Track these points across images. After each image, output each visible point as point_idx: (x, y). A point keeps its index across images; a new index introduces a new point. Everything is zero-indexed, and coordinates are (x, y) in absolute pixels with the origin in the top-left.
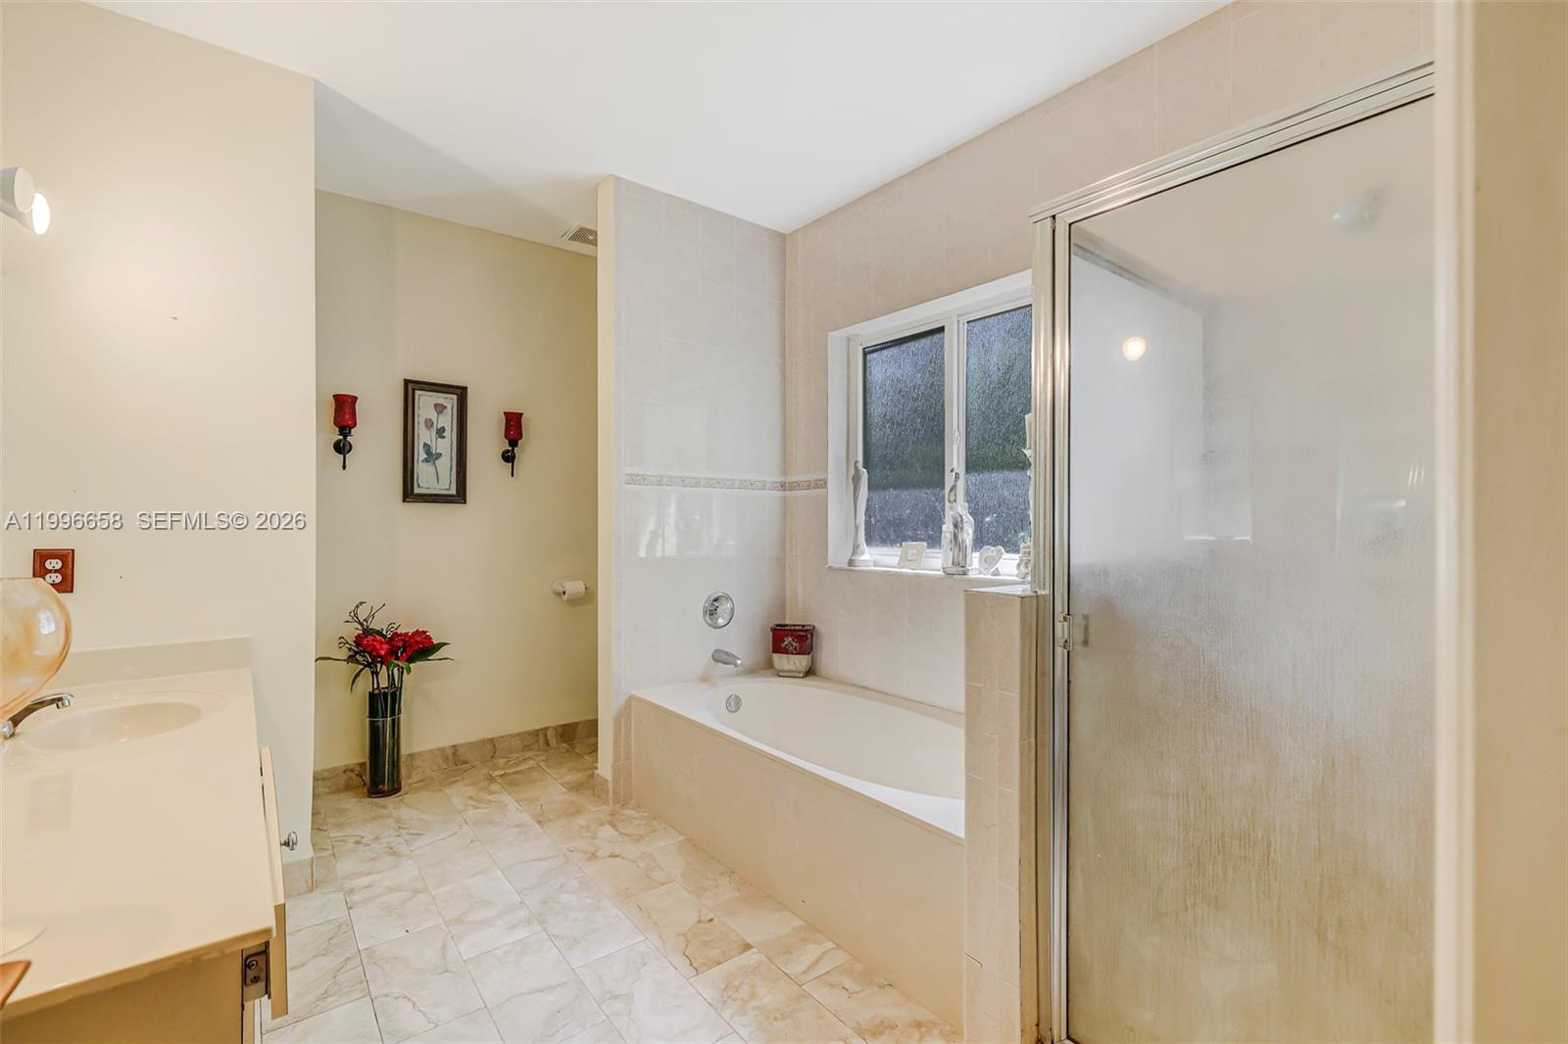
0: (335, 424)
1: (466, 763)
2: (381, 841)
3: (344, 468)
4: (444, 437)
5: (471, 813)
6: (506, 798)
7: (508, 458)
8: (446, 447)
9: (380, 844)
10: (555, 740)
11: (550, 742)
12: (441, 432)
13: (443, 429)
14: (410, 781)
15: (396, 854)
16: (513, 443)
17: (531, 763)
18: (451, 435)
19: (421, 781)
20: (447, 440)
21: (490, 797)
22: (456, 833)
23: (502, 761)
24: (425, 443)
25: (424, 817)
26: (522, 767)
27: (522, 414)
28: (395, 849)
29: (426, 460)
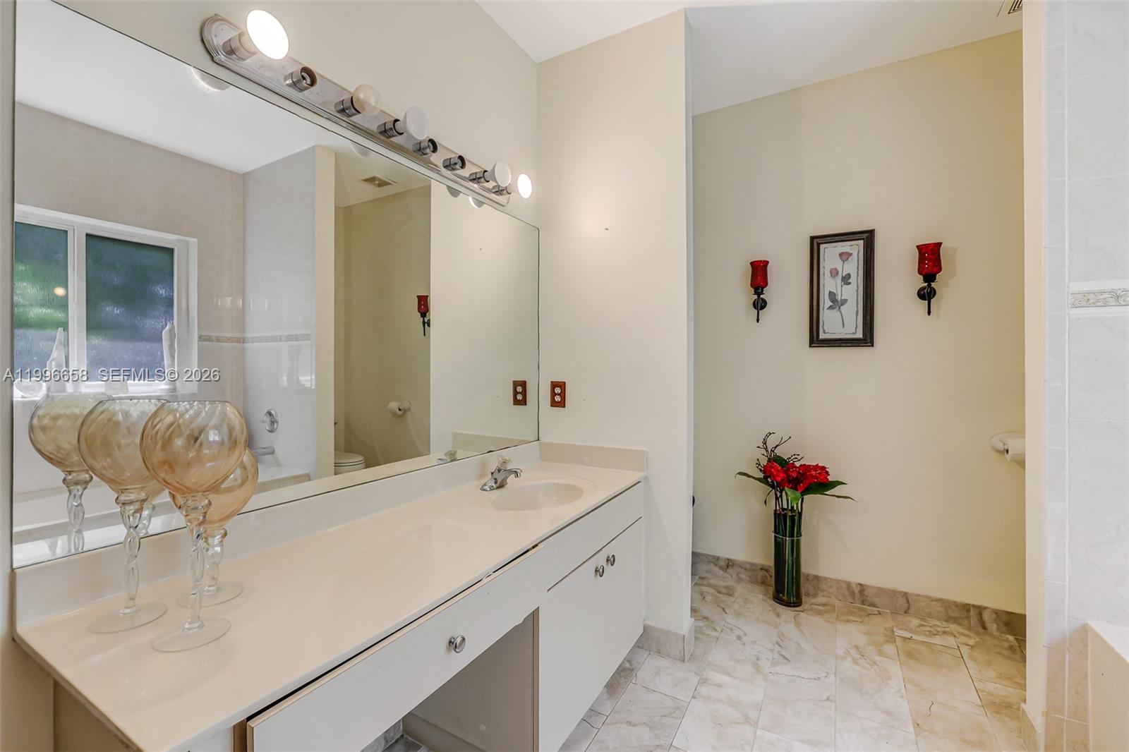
0: (752, 286)
1: (874, 606)
2: (756, 647)
3: (758, 321)
4: (850, 283)
5: (847, 665)
6: (895, 669)
7: (927, 295)
8: (852, 294)
9: (753, 649)
10: (995, 626)
11: (988, 625)
12: (846, 279)
13: (848, 276)
14: (814, 601)
15: (756, 666)
16: (929, 277)
17: (950, 641)
18: (857, 280)
19: (824, 605)
20: (853, 287)
21: (877, 658)
22: (819, 678)
23: (915, 622)
24: (830, 292)
25: (803, 644)
26: (937, 640)
27: (939, 245)
28: (759, 662)
29: (831, 308)
